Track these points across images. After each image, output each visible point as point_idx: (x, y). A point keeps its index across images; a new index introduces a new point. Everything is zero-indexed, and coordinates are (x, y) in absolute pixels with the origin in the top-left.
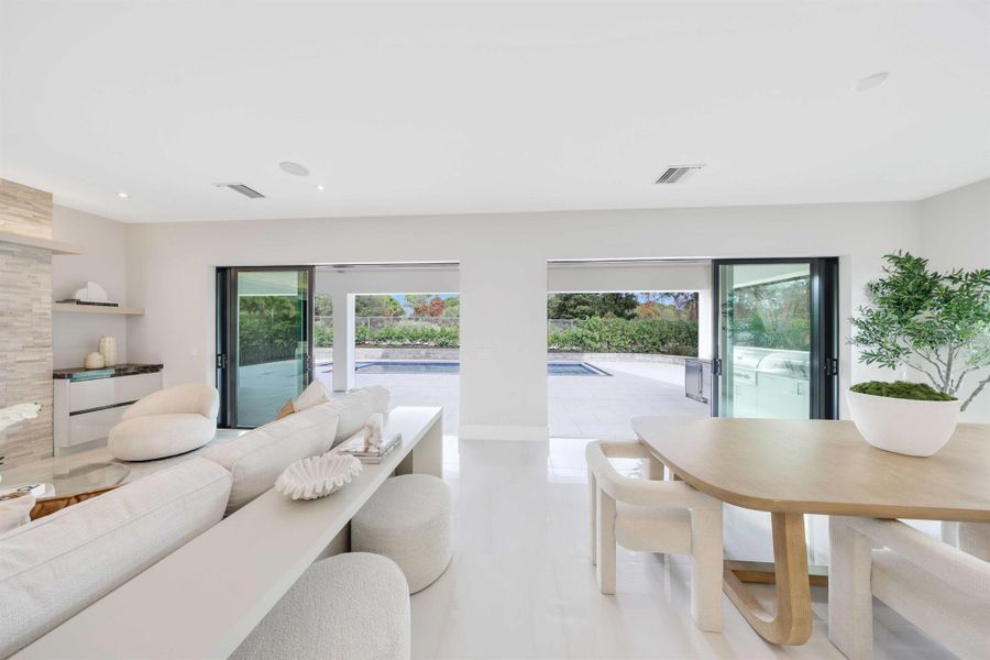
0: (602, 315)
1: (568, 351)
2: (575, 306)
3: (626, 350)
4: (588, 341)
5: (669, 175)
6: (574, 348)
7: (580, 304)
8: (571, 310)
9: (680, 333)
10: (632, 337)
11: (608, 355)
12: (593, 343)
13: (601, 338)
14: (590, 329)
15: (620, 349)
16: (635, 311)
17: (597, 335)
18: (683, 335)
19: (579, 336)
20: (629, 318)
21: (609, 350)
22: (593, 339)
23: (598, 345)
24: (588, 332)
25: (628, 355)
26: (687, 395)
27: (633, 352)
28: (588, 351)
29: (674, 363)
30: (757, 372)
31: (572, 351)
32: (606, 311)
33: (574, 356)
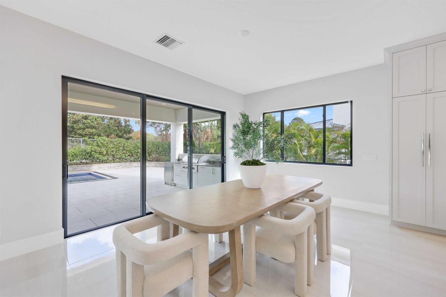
0: (108, 136)
1: (77, 164)
2: (84, 129)
3: (125, 160)
4: (97, 155)
5: (164, 40)
6: (84, 161)
7: (88, 128)
8: (80, 132)
9: (158, 149)
10: (130, 151)
11: (113, 165)
12: (101, 157)
13: (107, 152)
14: (98, 146)
15: (121, 160)
16: (131, 135)
17: (104, 150)
18: (160, 149)
19: (89, 151)
20: (128, 139)
21: (114, 161)
22: (100, 153)
23: (106, 158)
24: (96, 148)
25: (128, 164)
26: (165, 184)
27: (131, 161)
28: (96, 163)
29: (156, 166)
30: (197, 166)
31: (82, 163)
32: (111, 134)
33: (85, 167)
